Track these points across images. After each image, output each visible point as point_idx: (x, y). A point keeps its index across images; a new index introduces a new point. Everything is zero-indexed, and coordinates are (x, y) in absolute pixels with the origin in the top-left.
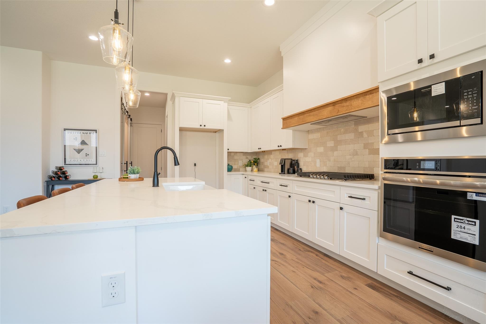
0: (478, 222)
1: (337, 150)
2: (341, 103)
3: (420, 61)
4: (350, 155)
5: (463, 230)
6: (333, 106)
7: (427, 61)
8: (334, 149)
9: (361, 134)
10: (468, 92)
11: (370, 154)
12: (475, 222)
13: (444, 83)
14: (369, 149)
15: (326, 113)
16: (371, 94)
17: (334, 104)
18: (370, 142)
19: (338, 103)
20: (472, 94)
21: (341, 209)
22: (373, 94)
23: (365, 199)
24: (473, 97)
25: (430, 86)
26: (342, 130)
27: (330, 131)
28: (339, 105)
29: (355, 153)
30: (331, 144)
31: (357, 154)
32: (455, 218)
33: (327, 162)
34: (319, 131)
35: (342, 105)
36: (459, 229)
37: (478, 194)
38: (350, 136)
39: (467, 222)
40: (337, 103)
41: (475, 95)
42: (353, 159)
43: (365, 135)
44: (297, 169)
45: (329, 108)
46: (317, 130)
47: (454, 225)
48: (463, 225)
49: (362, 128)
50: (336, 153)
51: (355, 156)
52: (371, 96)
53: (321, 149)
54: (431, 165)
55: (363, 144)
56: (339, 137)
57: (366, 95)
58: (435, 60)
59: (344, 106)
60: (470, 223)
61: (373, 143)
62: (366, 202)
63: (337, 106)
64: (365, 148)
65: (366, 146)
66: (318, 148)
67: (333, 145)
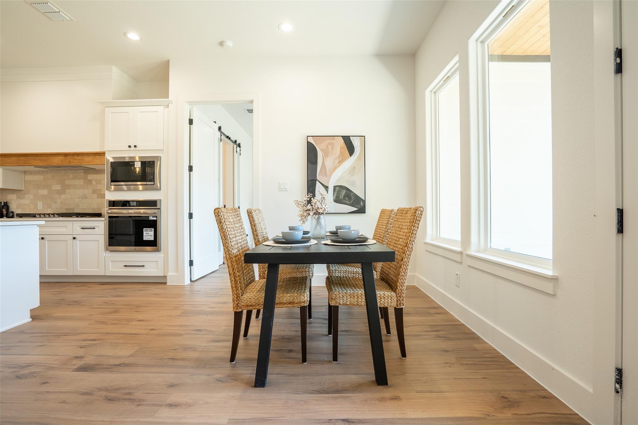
0: (153, 229)
1: (64, 193)
2: (73, 156)
3: (130, 146)
4: (79, 198)
5: (148, 234)
6: (65, 156)
7: (133, 148)
8: (61, 192)
9: (90, 181)
10: (150, 169)
11: (97, 197)
12: (152, 230)
13: (140, 162)
14: (97, 194)
15: (56, 161)
16: (99, 155)
17: (66, 155)
18: (98, 188)
19: (70, 155)
20: (151, 170)
21: (74, 238)
22: (101, 156)
23: (95, 228)
24: (151, 172)
25: (134, 162)
26: (71, 176)
27: (56, 175)
28: (71, 157)
29: (85, 197)
30: (58, 187)
31: (86, 197)
32: (145, 230)
33: (52, 204)
34: (41, 174)
35: (74, 157)
36: (146, 235)
37: (153, 217)
38: (80, 182)
39: (149, 230)
40: (68, 155)
41: (152, 171)
42: (82, 202)
43: (94, 183)
44: (6, 212)
45: (60, 157)
46: (39, 173)
47: (144, 233)
48: (148, 232)
49: (90, 177)
50: (63, 196)
51: (84, 199)
52: (99, 157)
53: (45, 192)
54: (135, 204)
55: (92, 190)
56: (67, 182)
57: (96, 155)
58: (137, 149)
59: (76, 159)
60: (150, 230)
61: (101, 189)
62: (96, 230)
63: (69, 158)
65: (94, 192)
66: (39, 190)
67: (60, 188)
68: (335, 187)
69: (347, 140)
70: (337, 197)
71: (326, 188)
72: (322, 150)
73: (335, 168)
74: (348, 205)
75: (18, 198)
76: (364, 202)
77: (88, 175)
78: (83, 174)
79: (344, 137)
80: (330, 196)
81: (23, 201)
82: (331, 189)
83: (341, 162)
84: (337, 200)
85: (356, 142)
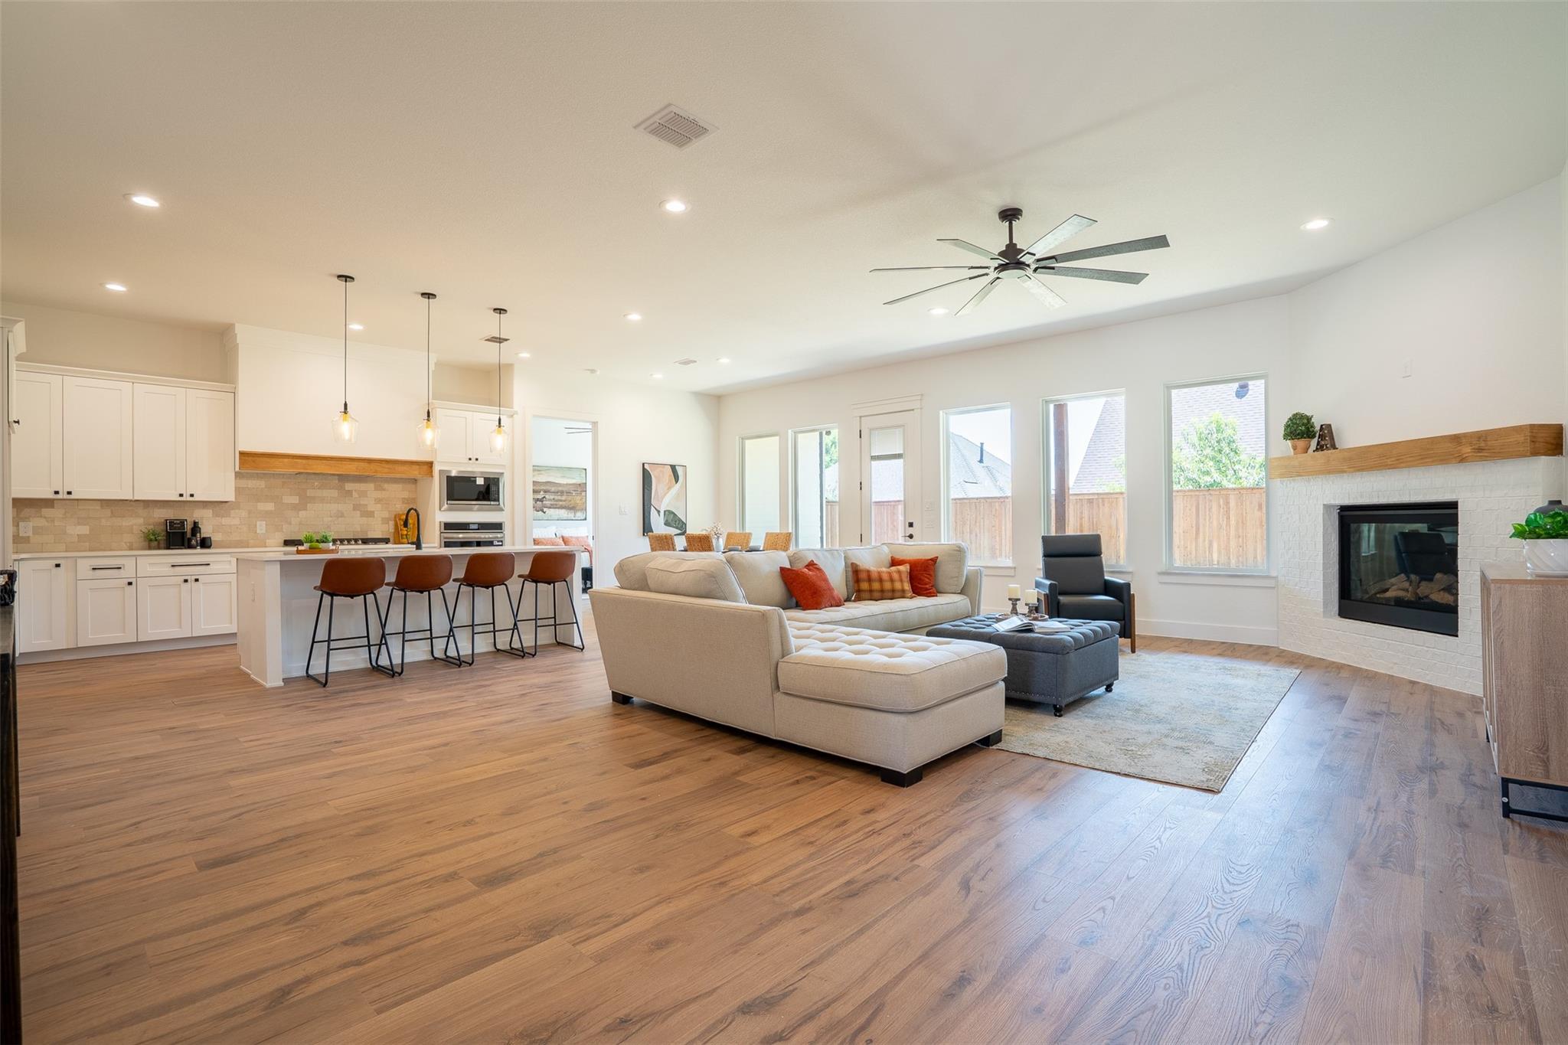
1: (306, 510)
2: (380, 463)
3: (470, 459)
7: (473, 460)
8: (301, 506)
9: (349, 493)
11: (361, 516)
13: (482, 478)
17: (370, 461)
18: (362, 503)
25: (475, 477)
26: (316, 484)
27: (289, 481)
28: (377, 464)
29: (340, 515)
30: (294, 500)
31: (342, 516)
38: (334, 493)
41: (498, 490)
43: (355, 495)
45: (362, 464)
49: (349, 486)
50: (302, 514)
53: (270, 506)
54: (475, 526)
55: (352, 505)
56: (310, 493)
58: (477, 462)
63: (374, 465)
64: (354, 510)
65: (356, 507)
66: (259, 504)
67: (297, 502)
68: (665, 512)
69: (673, 468)
70: (667, 521)
71: (659, 512)
72: (655, 477)
73: (665, 495)
74: (674, 527)
75: (216, 515)
76: (686, 525)
77: (346, 484)
78: (337, 482)
79: (671, 466)
80: (661, 519)
81: (225, 521)
82: (662, 513)
83: (669, 488)
84: (667, 524)
85: (680, 471)
